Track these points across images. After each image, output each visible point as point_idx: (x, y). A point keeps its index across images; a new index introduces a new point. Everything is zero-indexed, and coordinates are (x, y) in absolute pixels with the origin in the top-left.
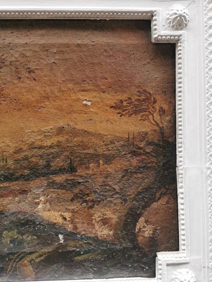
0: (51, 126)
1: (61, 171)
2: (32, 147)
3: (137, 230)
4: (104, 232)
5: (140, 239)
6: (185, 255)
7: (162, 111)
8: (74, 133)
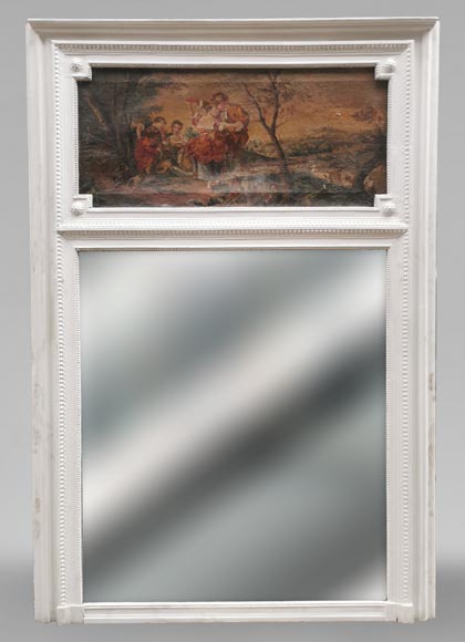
0: (318, 127)
1: (324, 151)
2: (309, 138)
3: (365, 183)
4: (347, 184)
5: (366, 187)
6: (390, 195)
7: (380, 118)
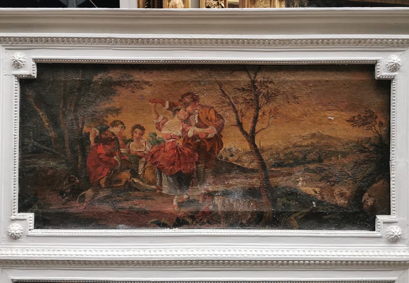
1: (313, 161)
2: (295, 146)
3: (363, 201)
4: (341, 201)
5: (365, 206)
6: (395, 217)
7: (381, 124)
8: (322, 137)
